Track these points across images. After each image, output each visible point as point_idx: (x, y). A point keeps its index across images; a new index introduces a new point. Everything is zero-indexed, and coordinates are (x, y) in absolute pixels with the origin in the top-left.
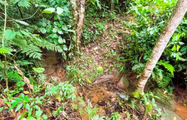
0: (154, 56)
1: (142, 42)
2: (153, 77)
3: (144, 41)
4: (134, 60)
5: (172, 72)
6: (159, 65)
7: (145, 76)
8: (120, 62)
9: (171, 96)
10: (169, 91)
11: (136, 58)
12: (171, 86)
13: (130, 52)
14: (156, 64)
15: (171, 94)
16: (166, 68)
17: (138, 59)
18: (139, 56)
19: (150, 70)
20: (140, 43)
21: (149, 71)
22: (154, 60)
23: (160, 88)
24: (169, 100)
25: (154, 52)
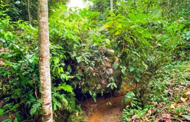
0: (44, 86)
1: (30, 72)
2: (60, 107)
3: (32, 70)
4: (28, 99)
5: (71, 91)
6: (59, 91)
7: (47, 114)
8: (8, 114)
9: (83, 114)
10: (79, 111)
11: (31, 95)
12: (78, 105)
13: (18, 92)
14: (50, 93)
15: (82, 113)
16: (65, 90)
17: (34, 95)
18: (34, 91)
19: (48, 104)
20: (28, 74)
21: (48, 106)
22: (46, 91)
23: (72, 113)
24: (83, 119)
25: (42, 82)
